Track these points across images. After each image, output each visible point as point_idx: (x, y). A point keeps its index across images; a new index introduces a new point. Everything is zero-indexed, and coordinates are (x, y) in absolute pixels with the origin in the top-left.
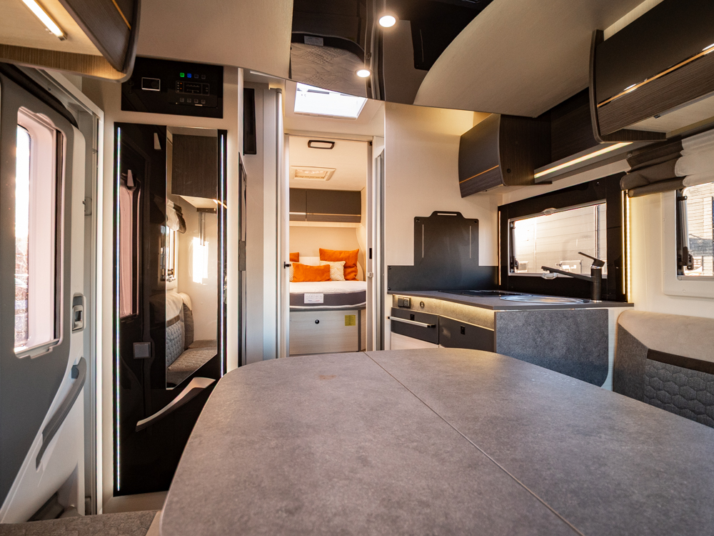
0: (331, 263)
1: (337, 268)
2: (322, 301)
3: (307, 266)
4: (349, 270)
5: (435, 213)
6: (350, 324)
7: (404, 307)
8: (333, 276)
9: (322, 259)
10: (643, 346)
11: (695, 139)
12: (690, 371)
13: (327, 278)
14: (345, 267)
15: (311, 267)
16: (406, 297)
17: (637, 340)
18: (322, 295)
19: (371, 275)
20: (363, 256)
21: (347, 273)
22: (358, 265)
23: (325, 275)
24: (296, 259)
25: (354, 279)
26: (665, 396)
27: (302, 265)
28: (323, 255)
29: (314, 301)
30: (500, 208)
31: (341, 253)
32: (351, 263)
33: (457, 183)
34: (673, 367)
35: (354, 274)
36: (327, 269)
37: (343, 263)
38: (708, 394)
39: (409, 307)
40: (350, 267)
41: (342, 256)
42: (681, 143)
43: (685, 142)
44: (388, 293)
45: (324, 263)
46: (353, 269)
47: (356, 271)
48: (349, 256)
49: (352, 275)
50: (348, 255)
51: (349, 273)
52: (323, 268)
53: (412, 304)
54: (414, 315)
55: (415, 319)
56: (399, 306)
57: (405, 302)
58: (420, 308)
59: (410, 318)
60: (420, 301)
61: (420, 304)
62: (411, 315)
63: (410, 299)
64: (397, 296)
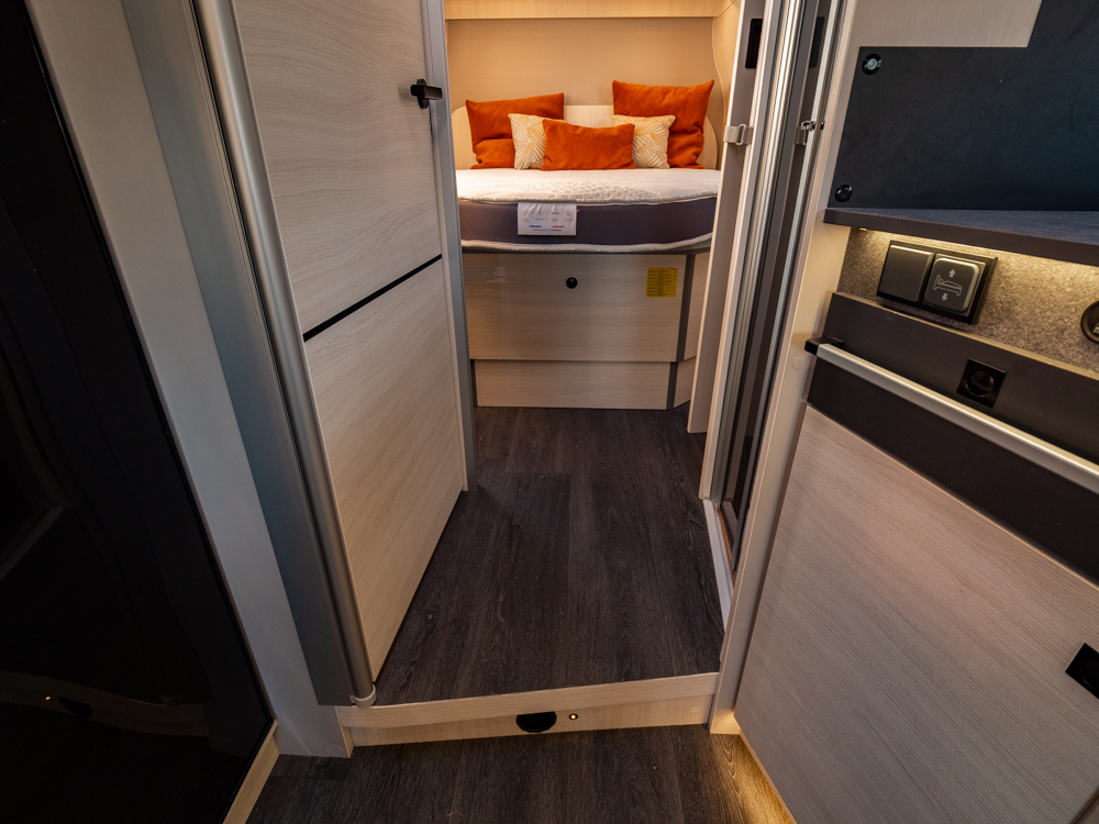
0: (638, 122)
1: (652, 132)
2: (570, 228)
3: (577, 127)
4: (683, 140)
6: (660, 293)
7: (921, 305)
8: (640, 156)
9: (618, 111)
13: (624, 161)
14: (674, 132)
15: (587, 130)
16: (966, 255)
18: (573, 208)
19: (744, 135)
20: (723, 102)
21: (676, 147)
22: (708, 126)
23: (620, 151)
24: (555, 110)
25: (693, 164)
27: (566, 126)
28: (624, 98)
29: (547, 227)
31: (665, 91)
32: (688, 122)
35: (694, 150)
36: (626, 137)
37: (669, 120)
39: (969, 319)
40: (686, 132)
41: (668, 99)
44: (830, 218)
45: (623, 120)
46: (693, 137)
47: (699, 144)
48: (686, 102)
49: (690, 152)
50: (682, 97)
51: (683, 148)
52: (615, 133)
53: (996, 294)
54: (1000, 377)
55: (1003, 399)
56: (879, 294)
57: (945, 276)
58: (1078, 336)
59: (956, 380)
60: (1075, 297)
61: (1076, 319)
62: (972, 368)
63: (990, 267)
64: (892, 243)
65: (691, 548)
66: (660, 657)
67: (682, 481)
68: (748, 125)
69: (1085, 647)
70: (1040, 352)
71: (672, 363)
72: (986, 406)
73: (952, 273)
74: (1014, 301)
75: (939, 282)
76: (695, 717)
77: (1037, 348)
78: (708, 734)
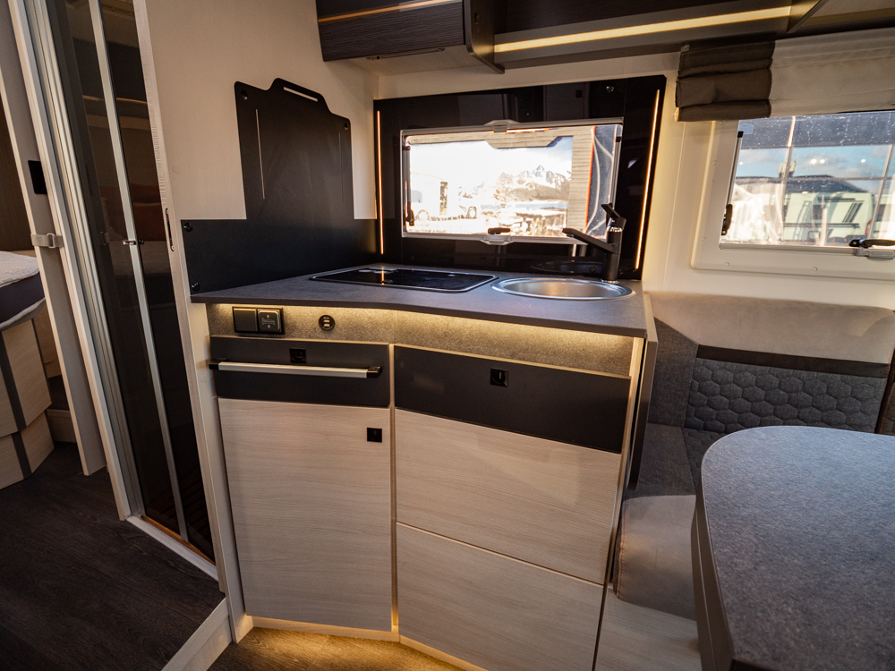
5: (279, 83)
7: (260, 332)
10: (691, 342)
11: (796, 43)
12: (759, 368)
16: (267, 308)
17: (681, 335)
19: (54, 241)
26: (721, 401)
30: (378, 105)
33: (313, 20)
34: (735, 365)
38: (782, 392)
39: (282, 333)
42: (773, 46)
43: (780, 45)
44: (194, 300)
53: (288, 321)
54: (304, 352)
55: (308, 359)
56: (236, 331)
57: (266, 318)
58: (320, 330)
59: (288, 358)
60: (314, 317)
61: (317, 323)
62: (292, 352)
63: (281, 311)
64: (233, 308)
65: (145, 553)
66: (181, 626)
67: (96, 519)
68: (55, 233)
69: (369, 429)
70: (311, 338)
71: (13, 435)
72: (304, 363)
73: (268, 316)
74: (295, 322)
75: (264, 321)
76: (223, 644)
77: (310, 337)
78: (237, 645)
